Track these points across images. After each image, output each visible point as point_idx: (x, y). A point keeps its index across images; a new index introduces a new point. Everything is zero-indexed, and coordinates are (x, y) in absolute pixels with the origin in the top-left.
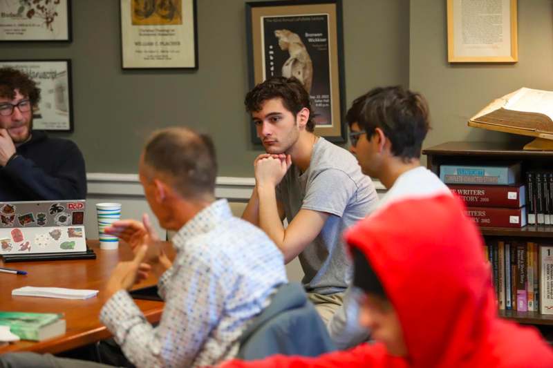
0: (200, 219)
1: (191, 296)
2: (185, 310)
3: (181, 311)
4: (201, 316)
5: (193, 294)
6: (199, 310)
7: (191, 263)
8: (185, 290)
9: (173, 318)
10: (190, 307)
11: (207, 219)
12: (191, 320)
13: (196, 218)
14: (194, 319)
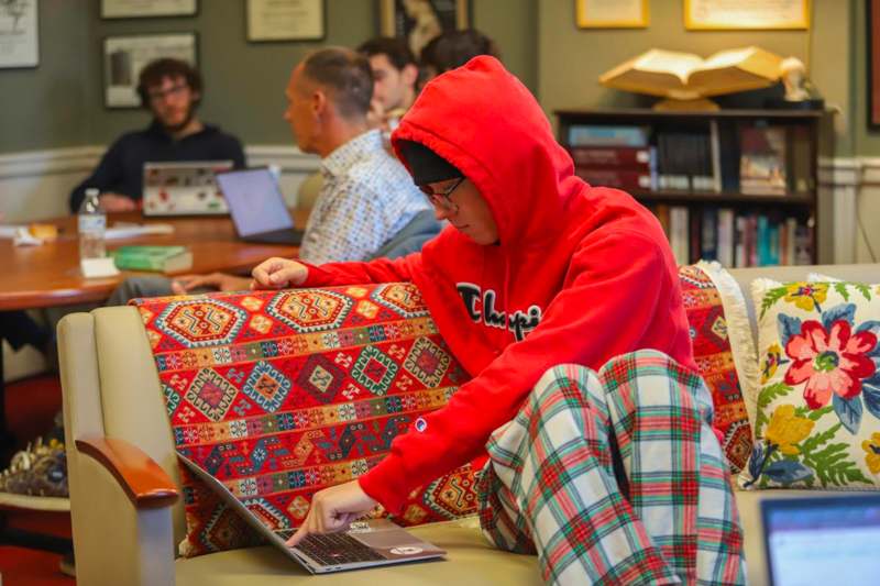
0: (355, 144)
1: (355, 224)
2: (348, 239)
3: (345, 240)
4: (365, 245)
5: (358, 222)
6: (363, 238)
7: (357, 190)
8: (350, 218)
9: (336, 247)
10: (354, 236)
11: (363, 146)
12: (355, 249)
13: (351, 143)
14: (358, 247)
